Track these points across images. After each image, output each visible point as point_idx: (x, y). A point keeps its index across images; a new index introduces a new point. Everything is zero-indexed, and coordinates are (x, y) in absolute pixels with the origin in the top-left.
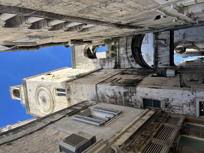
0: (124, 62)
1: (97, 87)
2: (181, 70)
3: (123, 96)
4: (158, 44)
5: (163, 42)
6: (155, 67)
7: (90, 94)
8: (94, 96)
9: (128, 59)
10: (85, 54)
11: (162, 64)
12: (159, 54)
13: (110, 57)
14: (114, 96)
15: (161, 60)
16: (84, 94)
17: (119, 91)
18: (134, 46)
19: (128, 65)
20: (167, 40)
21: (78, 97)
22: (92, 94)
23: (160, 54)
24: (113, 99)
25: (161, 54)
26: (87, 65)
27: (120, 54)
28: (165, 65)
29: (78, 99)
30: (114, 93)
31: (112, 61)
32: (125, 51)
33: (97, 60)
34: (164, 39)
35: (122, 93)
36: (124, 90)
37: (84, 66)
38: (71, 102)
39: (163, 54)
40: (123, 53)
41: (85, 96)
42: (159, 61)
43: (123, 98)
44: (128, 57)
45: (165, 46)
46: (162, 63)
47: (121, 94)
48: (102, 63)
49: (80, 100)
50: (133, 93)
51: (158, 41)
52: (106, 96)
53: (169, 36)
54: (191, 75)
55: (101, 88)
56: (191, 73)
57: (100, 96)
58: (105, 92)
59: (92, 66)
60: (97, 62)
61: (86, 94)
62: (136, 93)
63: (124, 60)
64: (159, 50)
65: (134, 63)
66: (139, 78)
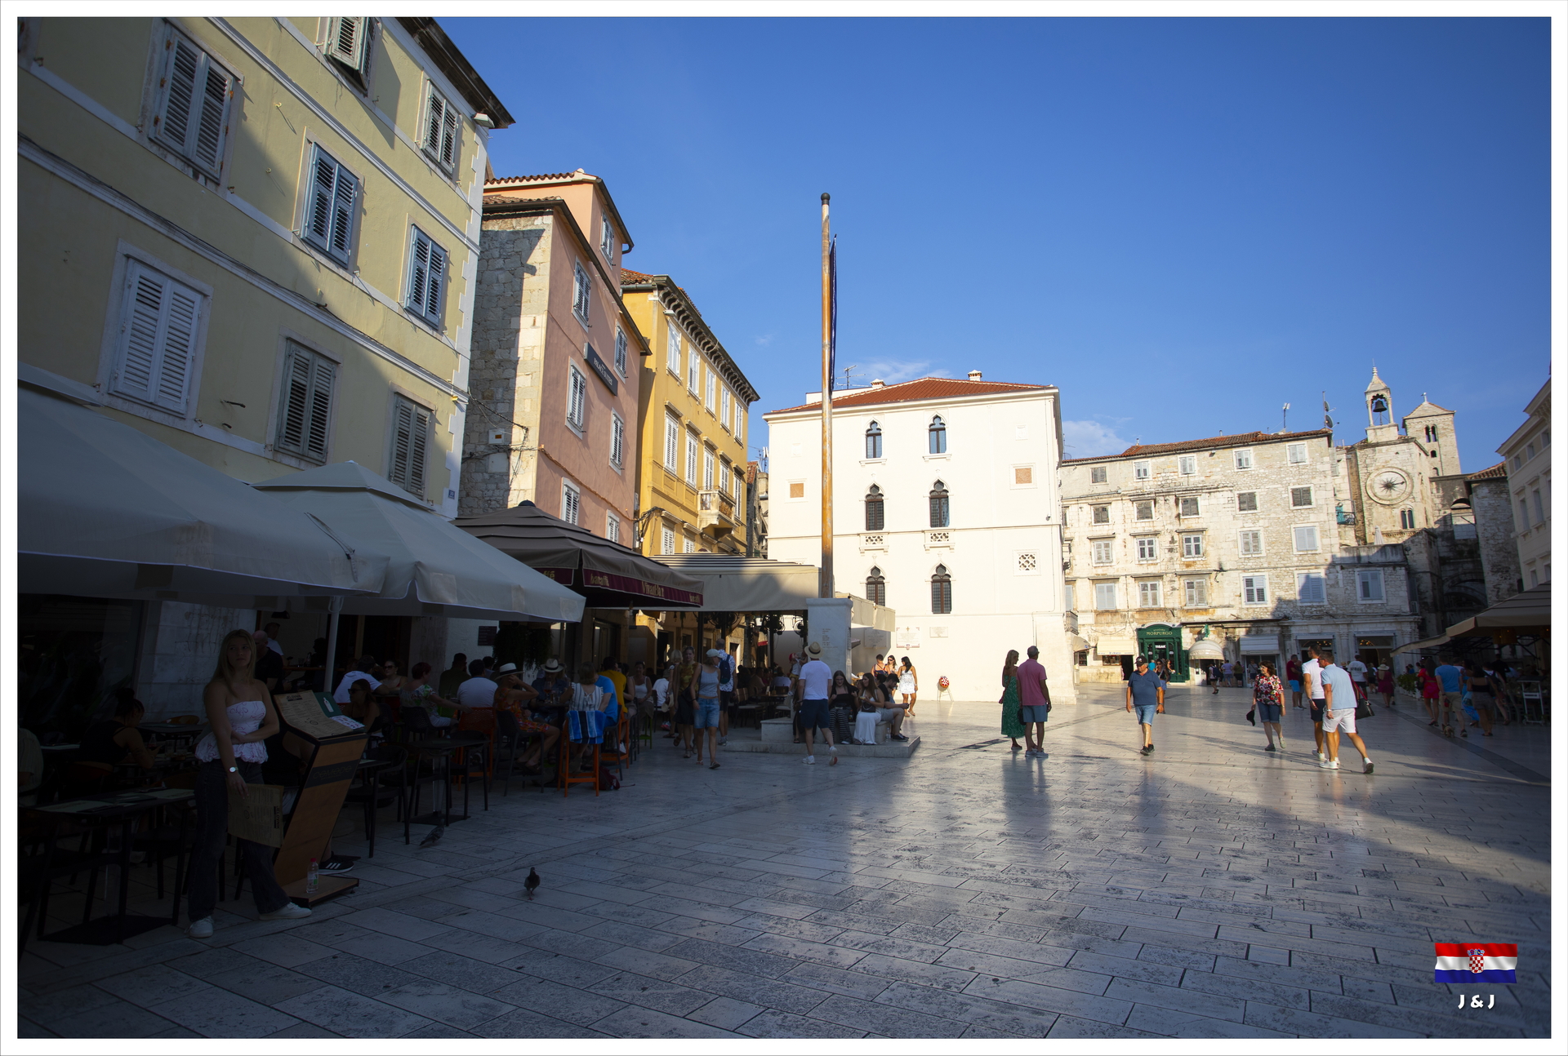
13: (1457, 549)
48: (1446, 535)
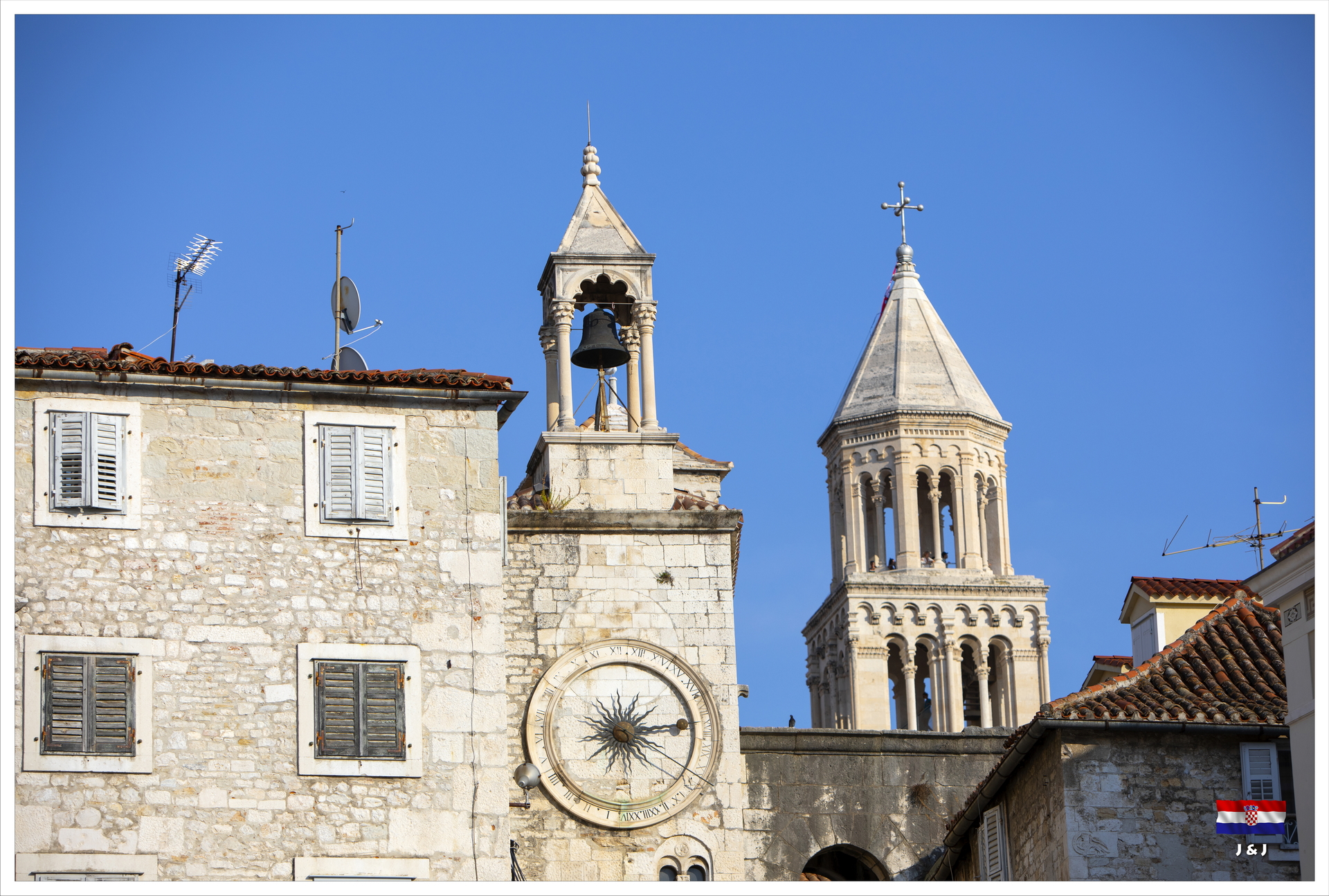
37: (752, 846)
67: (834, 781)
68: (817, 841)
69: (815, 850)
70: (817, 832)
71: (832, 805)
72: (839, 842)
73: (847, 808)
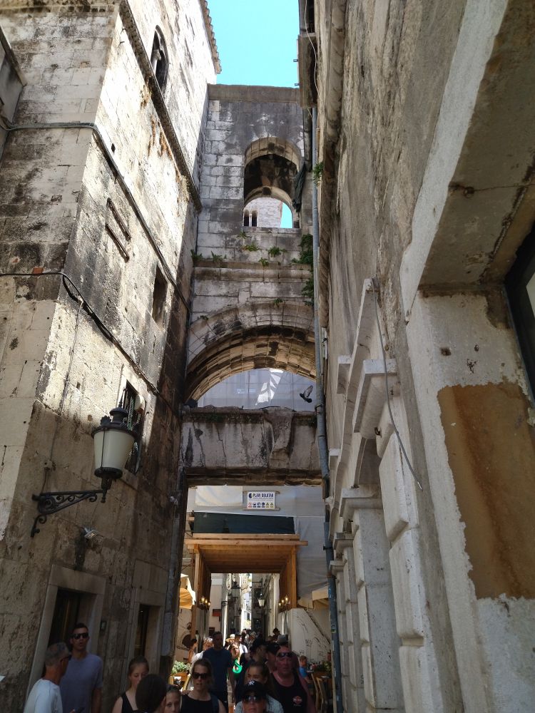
0: (220, 296)
1: (82, 130)
2: (159, 506)
3: (19, 241)
4: (273, 426)
5: (279, 444)
6: (184, 412)
7: (53, 101)
8: (40, 116)
9: (228, 312)
10: (266, 146)
11: (194, 439)
12: (238, 426)
14: (27, 204)
15: (211, 437)
16: (57, 72)
17: (50, 223)
18: (280, 338)
19: (204, 312)
20: (286, 456)
21: (44, 45)
22: (52, 108)
23: (236, 429)
24: (11, 195)
25: (235, 435)
26: (222, 147)
27: (250, 283)
28: (190, 449)
29: (36, 43)
30: (41, 203)
31: (226, 248)
32: (260, 301)
33: (237, 191)
34: (295, 448)
35: (34, 239)
36: (50, 246)
37: (218, 136)
38: (26, 15)
39: (235, 442)
40: (255, 293)
41: (48, 75)
42: (209, 427)
43: (12, 243)
44: (236, 310)
45: (267, 450)
46: (198, 439)
47: (34, 232)
49: (31, 55)
50: (31, 285)
51: (288, 424)
52: (30, 166)
53: (303, 465)
54: (123, 544)
55: (74, 145)
56: (134, 544)
57: (34, 142)
58: (51, 164)
59: (212, 167)
60: (229, 188)
61: (54, 82)
62: (28, 297)
63: (225, 296)
64: (253, 428)
65: (211, 335)
66: (123, 332)
67: (268, 112)
68: (257, 135)
69: (255, 139)
70: (258, 132)
71: (266, 121)
72: (270, 136)
73: (276, 123)
